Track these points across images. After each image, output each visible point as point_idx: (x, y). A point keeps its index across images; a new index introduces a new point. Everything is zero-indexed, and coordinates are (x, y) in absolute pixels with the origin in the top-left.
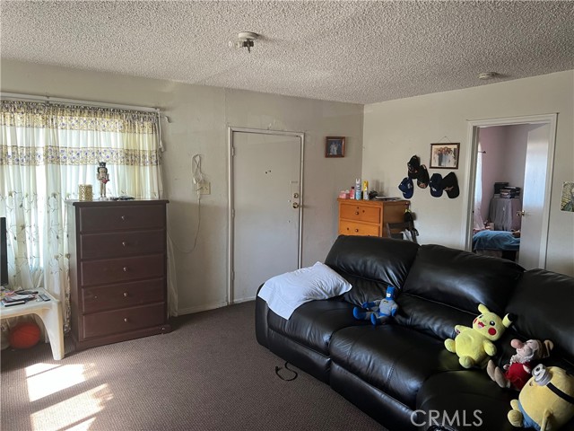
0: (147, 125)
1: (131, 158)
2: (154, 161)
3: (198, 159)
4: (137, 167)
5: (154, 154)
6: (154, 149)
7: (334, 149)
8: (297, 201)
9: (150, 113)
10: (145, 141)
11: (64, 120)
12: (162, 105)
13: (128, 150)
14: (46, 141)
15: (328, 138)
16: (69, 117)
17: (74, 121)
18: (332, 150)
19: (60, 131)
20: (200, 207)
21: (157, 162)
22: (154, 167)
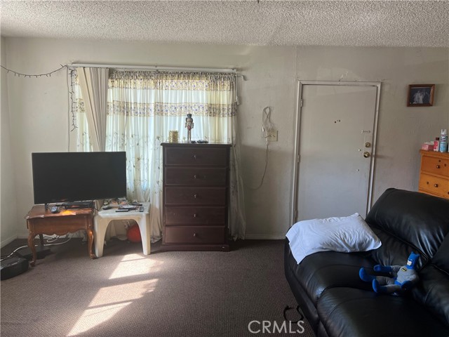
0: (227, 84)
1: (213, 110)
2: (230, 113)
3: (268, 111)
4: (217, 118)
5: (230, 107)
6: (231, 103)
7: (419, 97)
8: (369, 150)
9: (229, 74)
10: (224, 97)
11: (167, 83)
12: (240, 67)
13: (211, 104)
14: (155, 100)
15: (411, 86)
16: (170, 81)
17: (174, 83)
18: (416, 99)
19: (164, 91)
20: (268, 152)
21: (232, 113)
22: (230, 118)
